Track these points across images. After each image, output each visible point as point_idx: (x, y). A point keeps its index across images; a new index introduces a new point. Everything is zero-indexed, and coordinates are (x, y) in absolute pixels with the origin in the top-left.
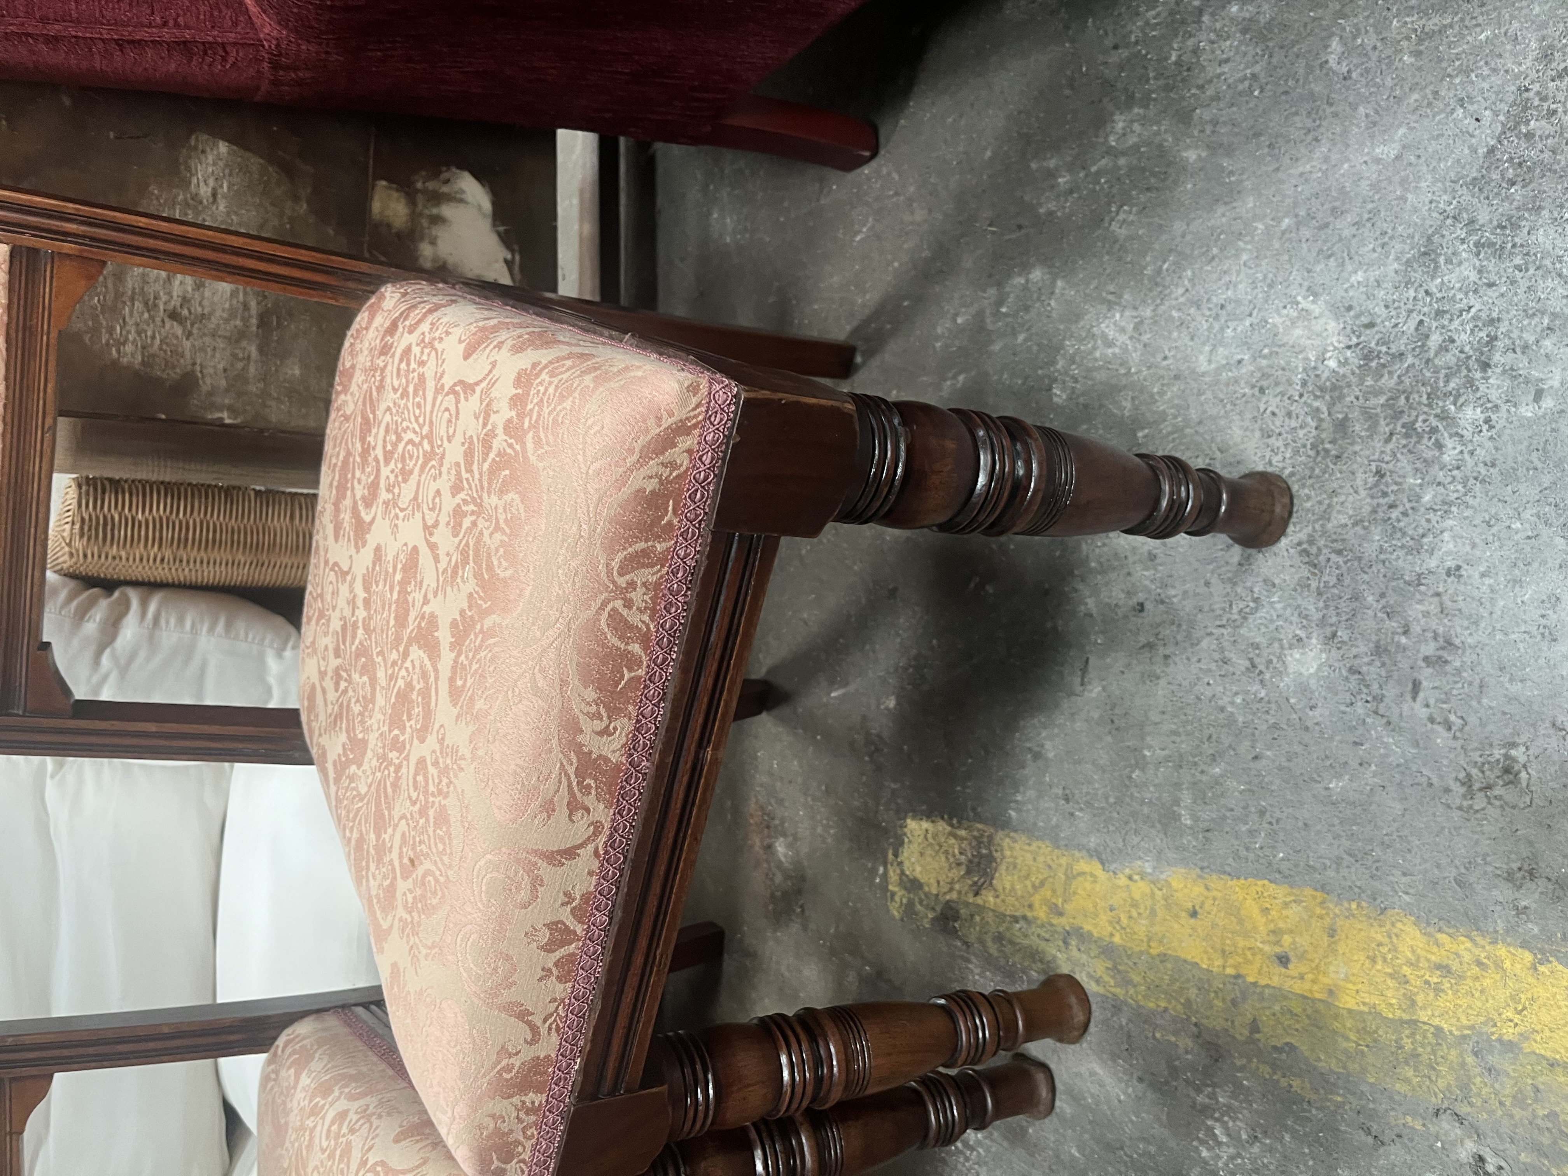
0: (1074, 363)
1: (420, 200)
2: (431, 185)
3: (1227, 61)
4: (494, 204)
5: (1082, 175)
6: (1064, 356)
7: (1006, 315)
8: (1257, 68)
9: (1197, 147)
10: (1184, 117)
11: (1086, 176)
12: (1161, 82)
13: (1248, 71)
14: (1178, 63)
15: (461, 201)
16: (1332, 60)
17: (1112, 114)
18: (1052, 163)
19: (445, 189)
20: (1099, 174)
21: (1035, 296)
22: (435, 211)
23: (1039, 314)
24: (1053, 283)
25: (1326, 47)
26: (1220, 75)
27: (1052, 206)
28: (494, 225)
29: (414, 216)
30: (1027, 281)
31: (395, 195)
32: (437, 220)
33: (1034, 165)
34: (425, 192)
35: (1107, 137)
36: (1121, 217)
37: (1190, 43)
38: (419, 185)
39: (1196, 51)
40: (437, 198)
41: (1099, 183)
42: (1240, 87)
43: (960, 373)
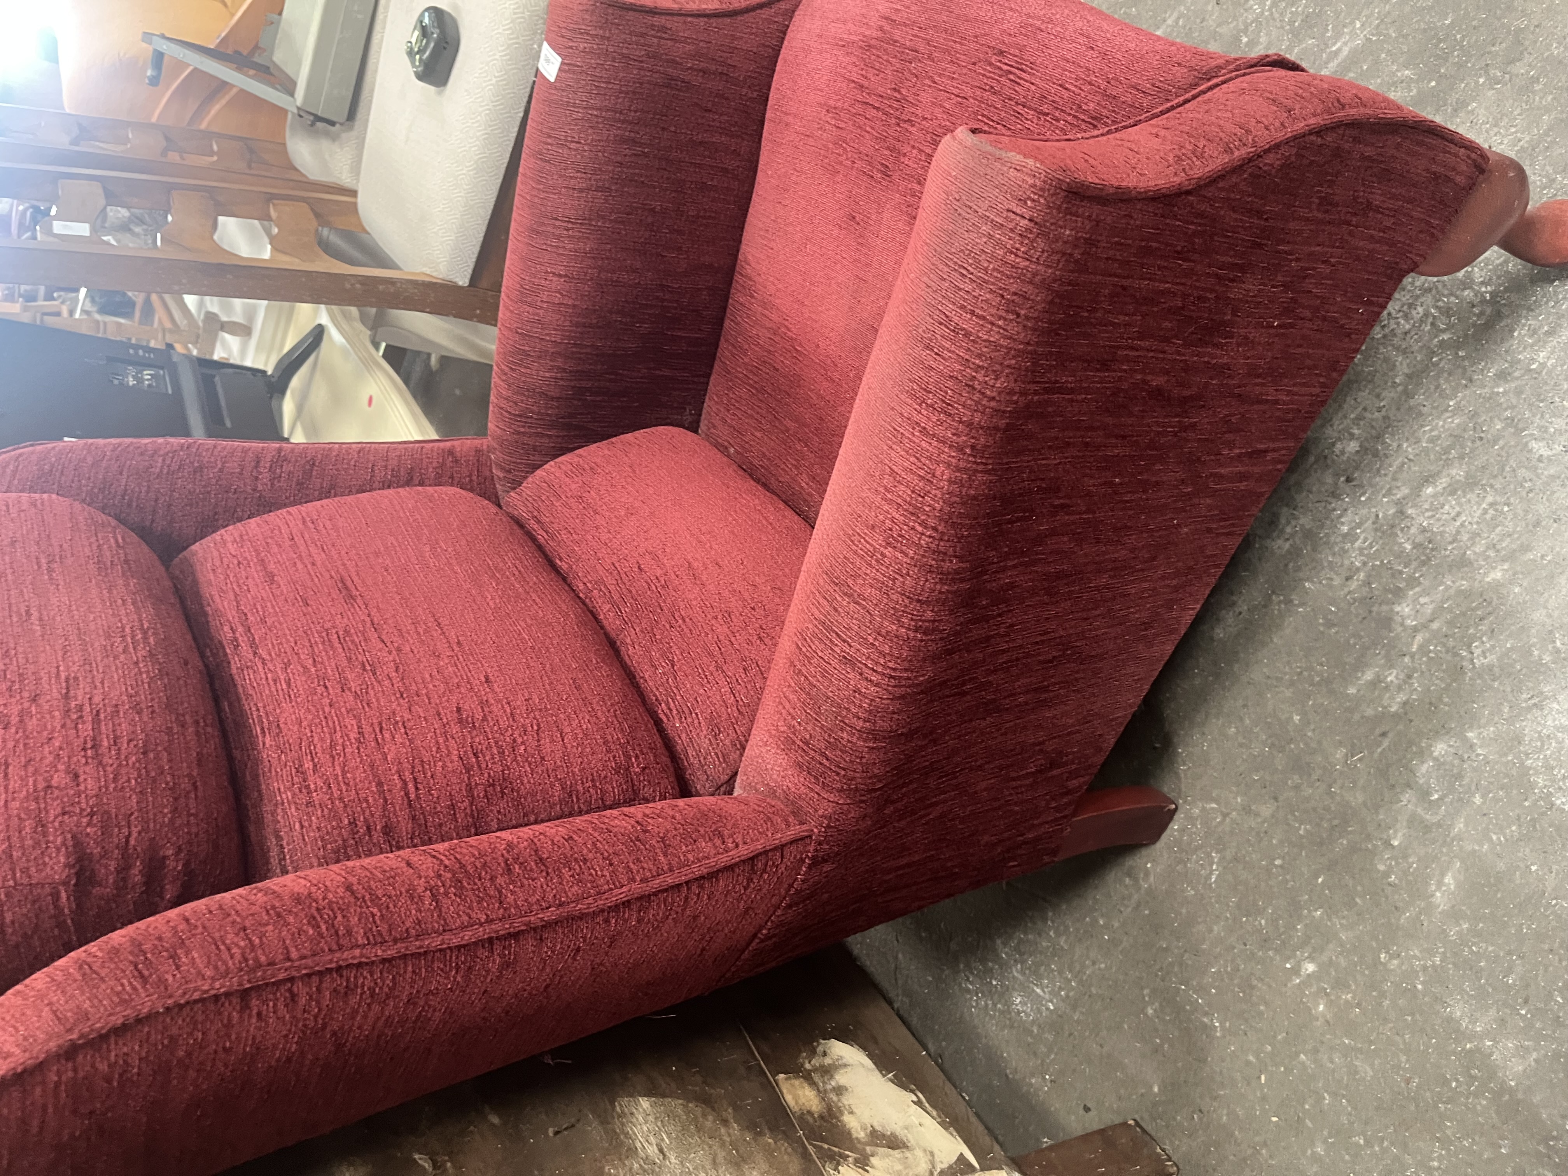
0: (1553, 768)
1: (816, 1077)
2: (816, 1062)
3: (1458, 514)
4: (870, 1056)
5: (1407, 659)
6: (1537, 773)
7: (1441, 799)
8: (1490, 499)
9: (1494, 568)
10: (1462, 563)
11: (1412, 657)
12: (1414, 564)
13: (1484, 506)
14: (1416, 546)
15: (846, 1065)
16: (1545, 452)
17: (1392, 610)
18: (1369, 675)
19: (827, 1061)
20: (1421, 647)
21: (1456, 762)
22: (833, 1083)
23: (1475, 770)
24: (1465, 740)
25: (1530, 451)
26: (1462, 525)
27: (1401, 698)
28: (884, 1076)
29: (822, 1094)
30: (1436, 759)
31: (797, 1082)
32: (840, 1090)
33: (1352, 691)
34: (815, 1070)
35: (1402, 624)
36: (1477, 652)
37: (1413, 530)
38: (808, 1066)
39: (1424, 530)
40: (827, 1071)
41: (1430, 651)
42: (1488, 517)
43: (1443, 875)
